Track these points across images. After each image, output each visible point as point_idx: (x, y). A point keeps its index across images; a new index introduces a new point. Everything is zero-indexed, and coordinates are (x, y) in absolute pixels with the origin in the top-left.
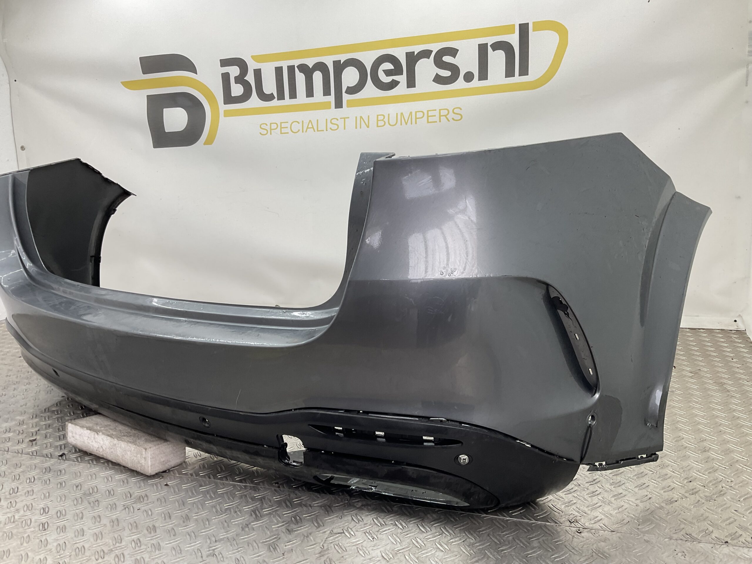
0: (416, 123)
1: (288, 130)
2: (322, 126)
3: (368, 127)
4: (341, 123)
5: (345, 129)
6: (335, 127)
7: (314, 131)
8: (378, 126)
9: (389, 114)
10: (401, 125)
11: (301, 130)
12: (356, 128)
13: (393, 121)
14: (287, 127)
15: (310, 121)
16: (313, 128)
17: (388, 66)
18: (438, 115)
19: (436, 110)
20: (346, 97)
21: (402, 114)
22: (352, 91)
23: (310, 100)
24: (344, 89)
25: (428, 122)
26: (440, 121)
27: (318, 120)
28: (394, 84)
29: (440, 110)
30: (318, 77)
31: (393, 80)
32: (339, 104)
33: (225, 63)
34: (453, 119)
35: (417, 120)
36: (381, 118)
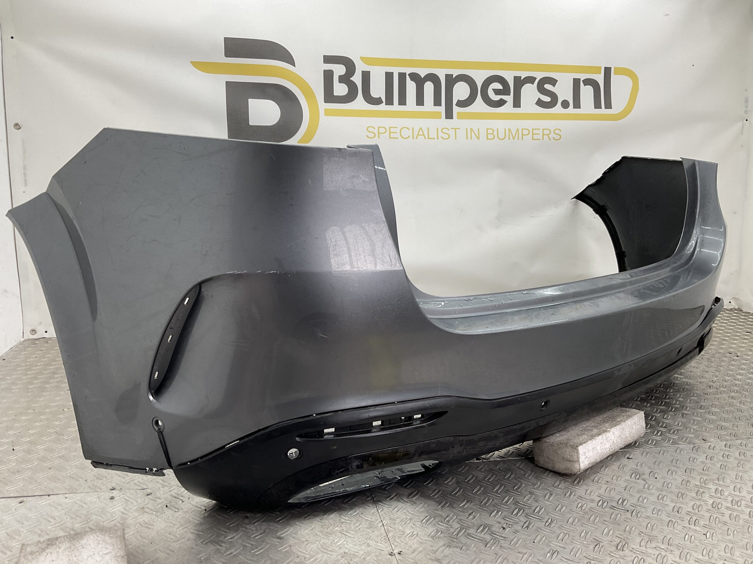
0: (522, 139)
1: (398, 135)
2: (433, 134)
3: (478, 139)
4: (452, 133)
5: (456, 139)
6: (446, 136)
7: (425, 139)
8: (488, 139)
9: (498, 129)
10: (509, 139)
11: (411, 137)
12: (467, 139)
13: (501, 136)
14: (396, 133)
15: (421, 128)
16: (424, 135)
17: (498, 86)
18: (541, 134)
19: (539, 129)
20: (456, 109)
21: (509, 130)
22: (462, 104)
23: (420, 108)
24: (455, 102)
25: (533, 139)
26: (543, 139)
27: (428, 128)
28: (501, 103)
29: (543, 130)
30: (429, 87)
31: (501, 99)
32: (449, 115)
33: (328, 59)
34: (553, 138)
35: (524, 136)
36: (490, 131)
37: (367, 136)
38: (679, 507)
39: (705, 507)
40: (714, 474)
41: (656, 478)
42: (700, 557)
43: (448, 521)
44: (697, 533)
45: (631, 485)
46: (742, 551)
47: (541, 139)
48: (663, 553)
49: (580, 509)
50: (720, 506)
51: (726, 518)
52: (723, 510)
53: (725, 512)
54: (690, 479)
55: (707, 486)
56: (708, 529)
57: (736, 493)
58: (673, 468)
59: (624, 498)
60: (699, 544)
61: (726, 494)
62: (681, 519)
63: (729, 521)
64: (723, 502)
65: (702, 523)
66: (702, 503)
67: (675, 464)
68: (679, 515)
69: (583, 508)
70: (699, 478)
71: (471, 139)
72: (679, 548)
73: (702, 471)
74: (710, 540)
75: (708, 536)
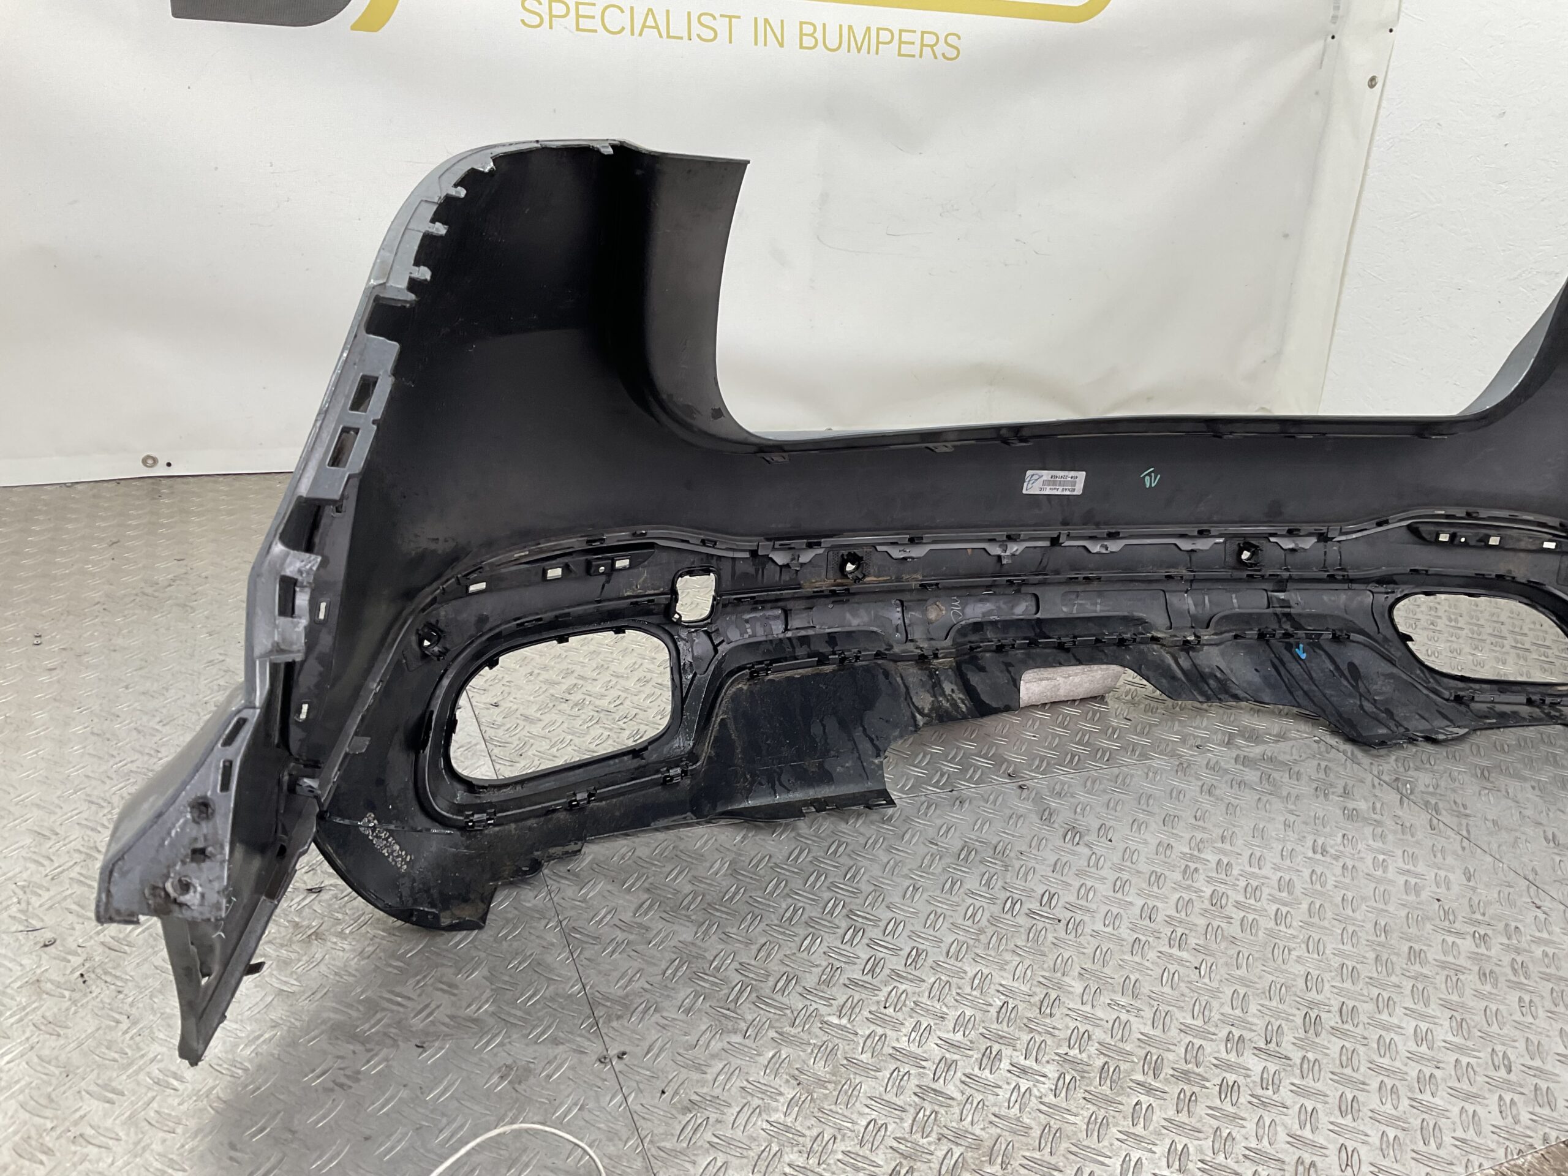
0: (877, 53)
1: (596, 24)
2: (679, 27)
3: (781, 45)
4: (721, 25)
5: (730, 42)
6: (708, 34)
7: (661, 36)
8: (801, 47)
9: (824, 25)
10: (849, 51)
11: (628, 29)
12: (756, 44)
13: (833, 42)
14: (593, 17)
15: (650, 10)
16: (657, 27)
18: (918, 43)
19: (915, 32)
21: (850, 27)
25: (900, 54)
26: (921, 56)
27: (668, 12)
29: (923, 33)
34: (943, 54)
35: (880, 45)
36: (808, 29)
37: (523, 21)
38: (1151, 906)
39: (1198, 905)
40: (1214, 826)
41: (1110, 841)
42: (1189, 1021)
43: (718, 969)
44: (1183, 965)
45: (1064, 860)
46: (1261, 1002)
47: (917, 56)
48: (1124, 1017)
49: (971, 921)
50: (1224, 902)
51: (1235, 930)
52: (1230, 910)
53: (1233, 916)
54: (1172, 842)
55: (1202, 856)
56: (1204, 956)
57: (1252, 870)
58: (1141, 816)
59: (1053, 891)
60: (1186, 991)
61: (1235, 872)
62: (1157, 935)
63: (1239, 935)
64: (1229, 893)
65: (1192, 941)
66: (1194, 896)
67: (1144, 807)
68: (1152, 925)
69: (977, 920)
70: (1187, 836)
71: (765, 45)
72: (1152, 1002)
73: (1193, 821)
74: (1207, 980)
75: (1203, 973)
